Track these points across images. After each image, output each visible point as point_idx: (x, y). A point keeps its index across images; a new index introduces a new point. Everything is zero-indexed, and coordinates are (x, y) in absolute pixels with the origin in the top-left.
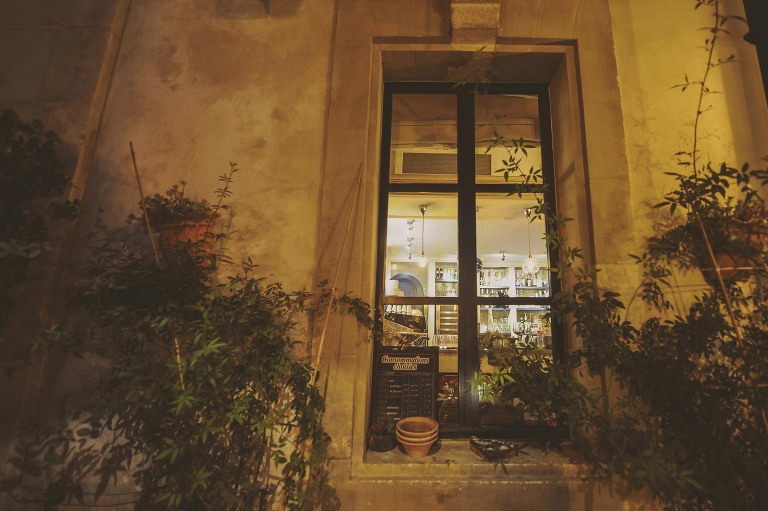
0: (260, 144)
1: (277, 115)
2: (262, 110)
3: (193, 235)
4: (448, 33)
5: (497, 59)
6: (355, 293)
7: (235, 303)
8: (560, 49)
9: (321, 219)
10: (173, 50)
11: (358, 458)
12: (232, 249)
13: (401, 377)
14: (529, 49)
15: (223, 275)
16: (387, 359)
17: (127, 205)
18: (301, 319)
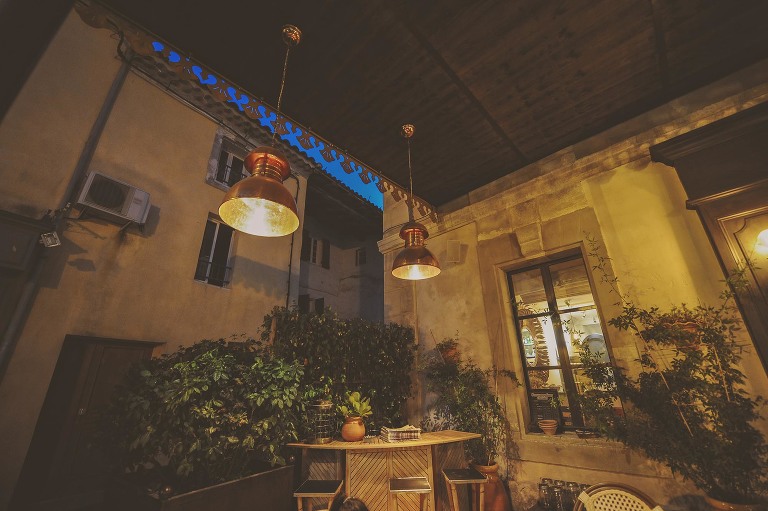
0: (464, 314)
1: (467, 303)
2: (462, 303)
3: (452, 353)
4: (522, 256)
5: (549, 256)
6: (508, 368)
7: (468, 374)
8: (577, 245)
9: (491, 341)
10: (431, 286)
11: (523, 432)
12: (463, 357)
13: (541, 402)
14: (561, 250)
15: (463, 365)
16: (533, 395)
17: (431, 345)
18: (491, 379)
